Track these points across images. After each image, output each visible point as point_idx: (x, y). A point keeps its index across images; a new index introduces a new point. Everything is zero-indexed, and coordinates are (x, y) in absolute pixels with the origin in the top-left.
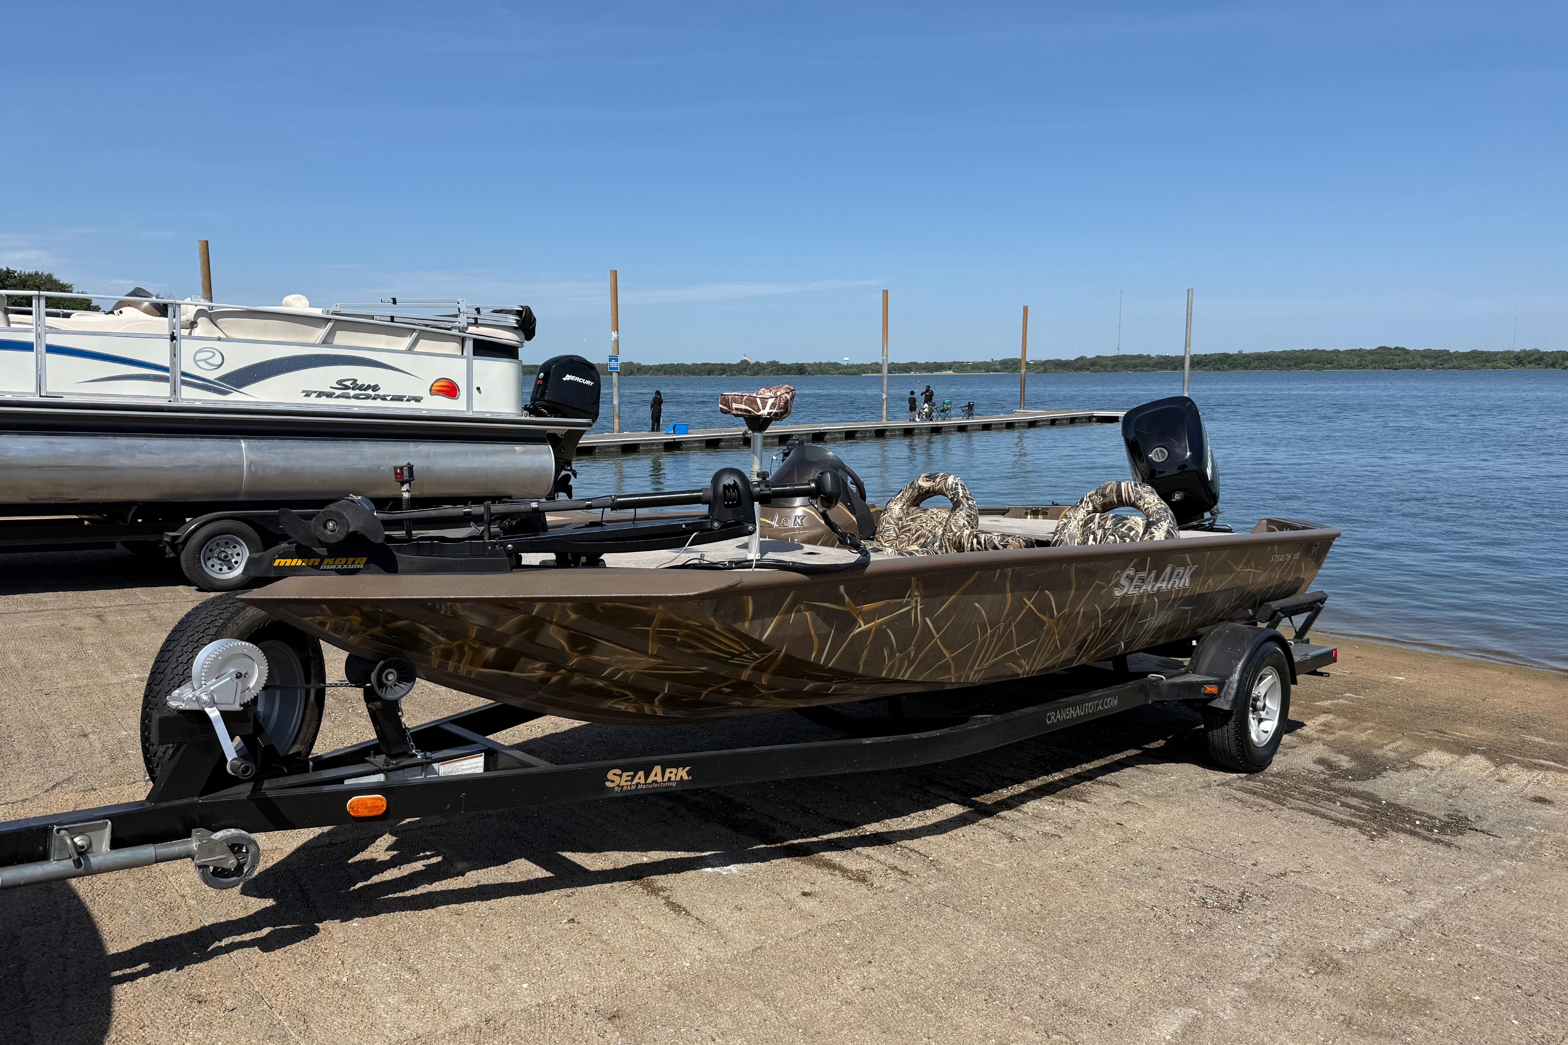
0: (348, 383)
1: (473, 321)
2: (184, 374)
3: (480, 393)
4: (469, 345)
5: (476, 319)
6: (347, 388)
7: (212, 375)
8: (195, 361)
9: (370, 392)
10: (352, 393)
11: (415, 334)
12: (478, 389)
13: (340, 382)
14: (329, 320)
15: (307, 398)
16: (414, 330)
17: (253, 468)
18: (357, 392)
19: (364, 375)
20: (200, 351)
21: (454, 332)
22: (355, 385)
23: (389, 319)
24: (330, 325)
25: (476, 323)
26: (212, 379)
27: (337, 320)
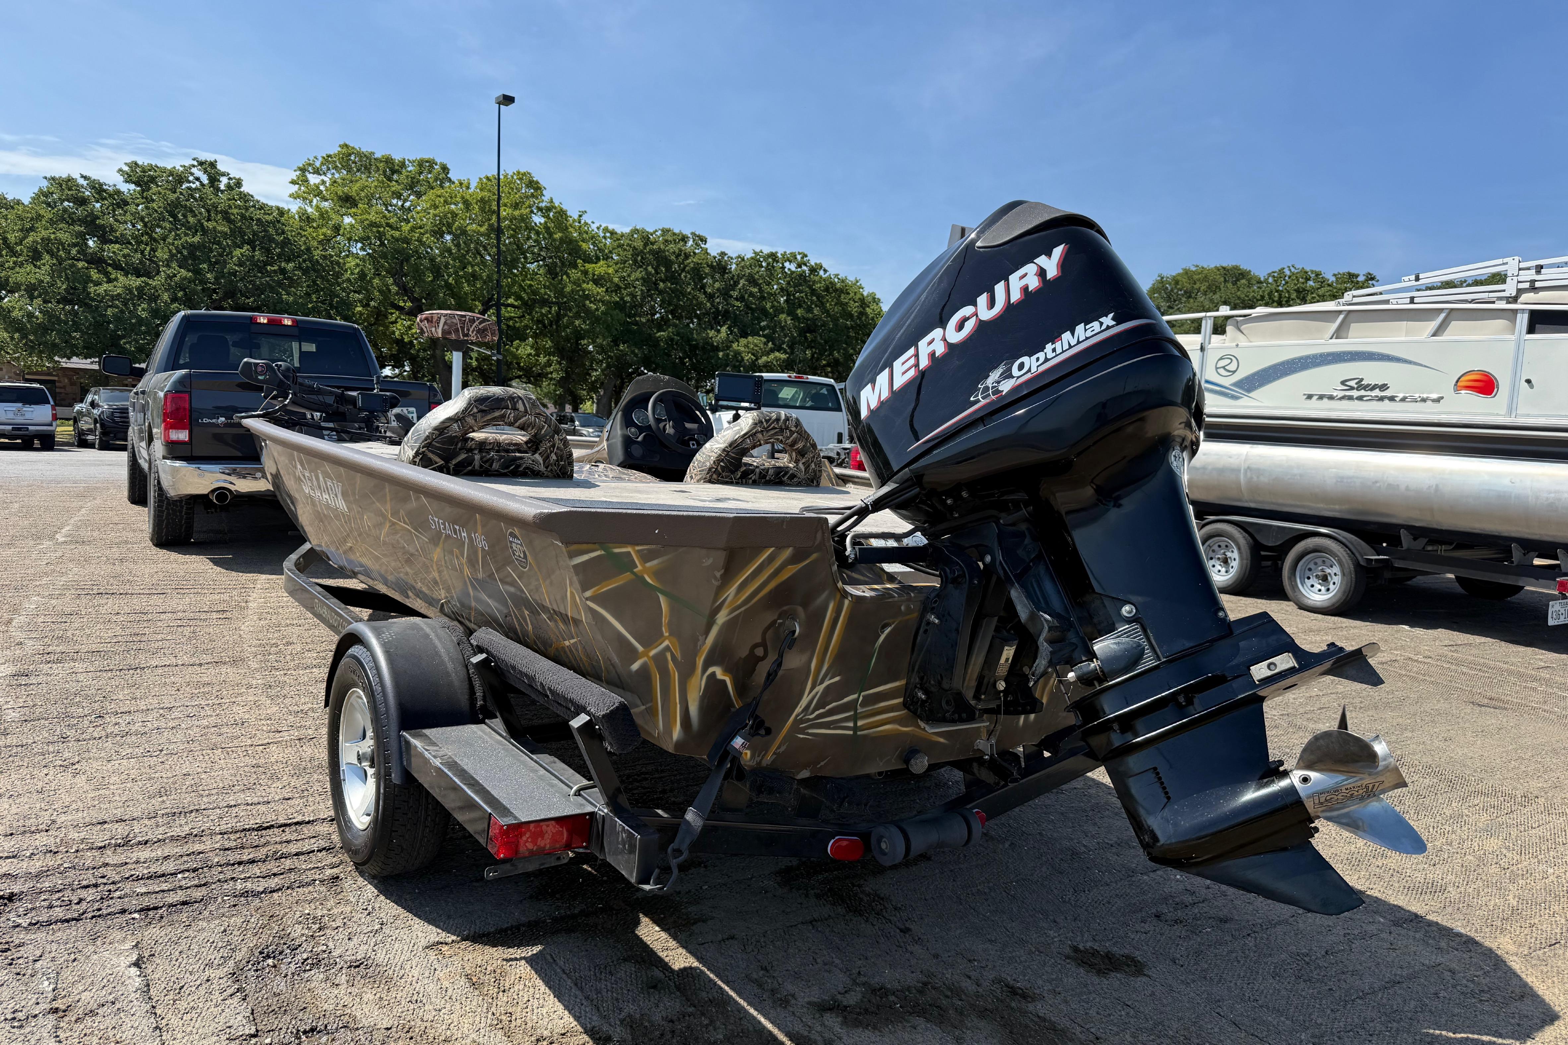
0: (1353, 383)
1: (1527, 285)
2: (1207, 382)
3: (1532, 387)
4: (1523, 320)
5: (1533, 282)
6: (1352, 388)
7: (1227, 382)
8: (1217, 368)
9: (1377, 392)
10: (1355, 393)
11: (1443, 316)
12: (1528, 381)
13: (1343, 383)
14: (1340, 312)
15: (1308, 401)
16: (1442, 310)
17: (1249, 474)
18: (1363, 393)
19: (1370, 372)
20: (1221, 359)
21: (1502, 305)
22: (1361, 386)
23: (1408, 300)
24: (1341, 317)
25: (1533, 289)
26: (1227, 385)
27: (1350, 311)
